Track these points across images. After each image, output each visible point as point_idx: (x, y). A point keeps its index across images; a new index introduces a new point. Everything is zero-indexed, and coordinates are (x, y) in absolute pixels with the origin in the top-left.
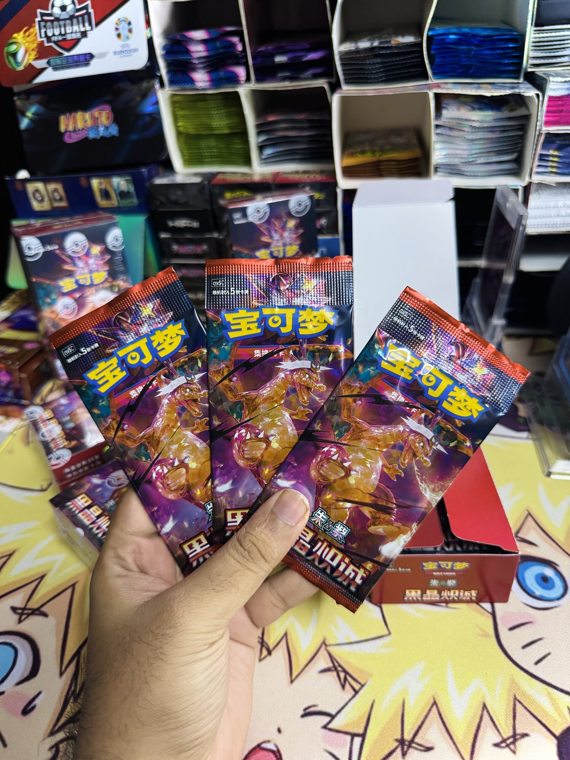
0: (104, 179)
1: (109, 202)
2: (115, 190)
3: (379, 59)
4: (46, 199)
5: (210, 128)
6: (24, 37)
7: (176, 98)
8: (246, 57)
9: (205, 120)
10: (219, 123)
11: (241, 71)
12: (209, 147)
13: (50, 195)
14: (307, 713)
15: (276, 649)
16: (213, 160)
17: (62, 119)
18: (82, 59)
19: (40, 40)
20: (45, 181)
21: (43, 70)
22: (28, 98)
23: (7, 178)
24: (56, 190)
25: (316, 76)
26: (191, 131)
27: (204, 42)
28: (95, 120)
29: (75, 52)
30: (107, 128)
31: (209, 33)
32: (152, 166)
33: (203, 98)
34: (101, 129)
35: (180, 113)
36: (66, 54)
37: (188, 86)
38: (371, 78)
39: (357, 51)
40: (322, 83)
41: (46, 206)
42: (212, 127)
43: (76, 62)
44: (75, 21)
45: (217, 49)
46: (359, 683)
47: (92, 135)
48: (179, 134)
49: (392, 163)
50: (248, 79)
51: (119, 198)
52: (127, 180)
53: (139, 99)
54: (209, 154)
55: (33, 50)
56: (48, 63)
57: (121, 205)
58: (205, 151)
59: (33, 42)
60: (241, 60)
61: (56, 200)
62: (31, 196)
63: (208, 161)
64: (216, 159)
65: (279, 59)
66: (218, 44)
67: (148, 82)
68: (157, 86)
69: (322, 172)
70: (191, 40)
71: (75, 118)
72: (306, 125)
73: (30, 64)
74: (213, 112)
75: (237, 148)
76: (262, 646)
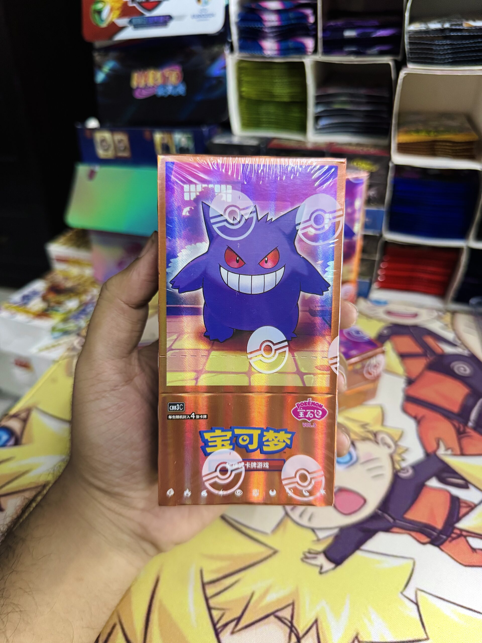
0: (166, 134)
2: (175, 146)
3: (448, 41)
4: (112, 148)
5: (272, 95)
7: (244, 65)
8: (316, 30)
11: (309, 43)
12: (268, 114)
13: (116, 144)
15: (306, 637)
16: (270, 125)
18: (160, 20)
21: (124, 28)
22: (106, 55)
23: (78, 126)
25: (382, 53)
26: (253, 96)
27: (277, 12)
28: (165, 79)
29: (155, 13)
31: (284, 4)
32: (213, 126)
33: (269, 66)
34: (170, 88)
35: (245, 79)
36: (147, 14)
37: (257, 54)
38: (437, 59)
39: (427, 32)
40: (387, 60)
41: (110, 155)
42: (274, 95)
43: (155, 23)
45: (289, 19)
47: (160, 92)
48: (241, 98)
49: (448, 144)
50: (315, 51)
52: (188, 138)
53: (208, 62)
54: (267, 120)
55: (117, 9)
56: (130, 22)
58: (263, 116)
59: (119, 2)
60: (311, 32)
61: (120, 150)
62: (98, 144)
63: (265, 127)
64: (273, 126)
65: (349, 34)
66: (291, 15)
67: (219, 48)
68: (227, 51)
69: (375, 146)
70: (267, 10)
72: (364, 100)
73: (113, 22)
74: (277, 81)
75: (294, 117)
76: (291, 631)
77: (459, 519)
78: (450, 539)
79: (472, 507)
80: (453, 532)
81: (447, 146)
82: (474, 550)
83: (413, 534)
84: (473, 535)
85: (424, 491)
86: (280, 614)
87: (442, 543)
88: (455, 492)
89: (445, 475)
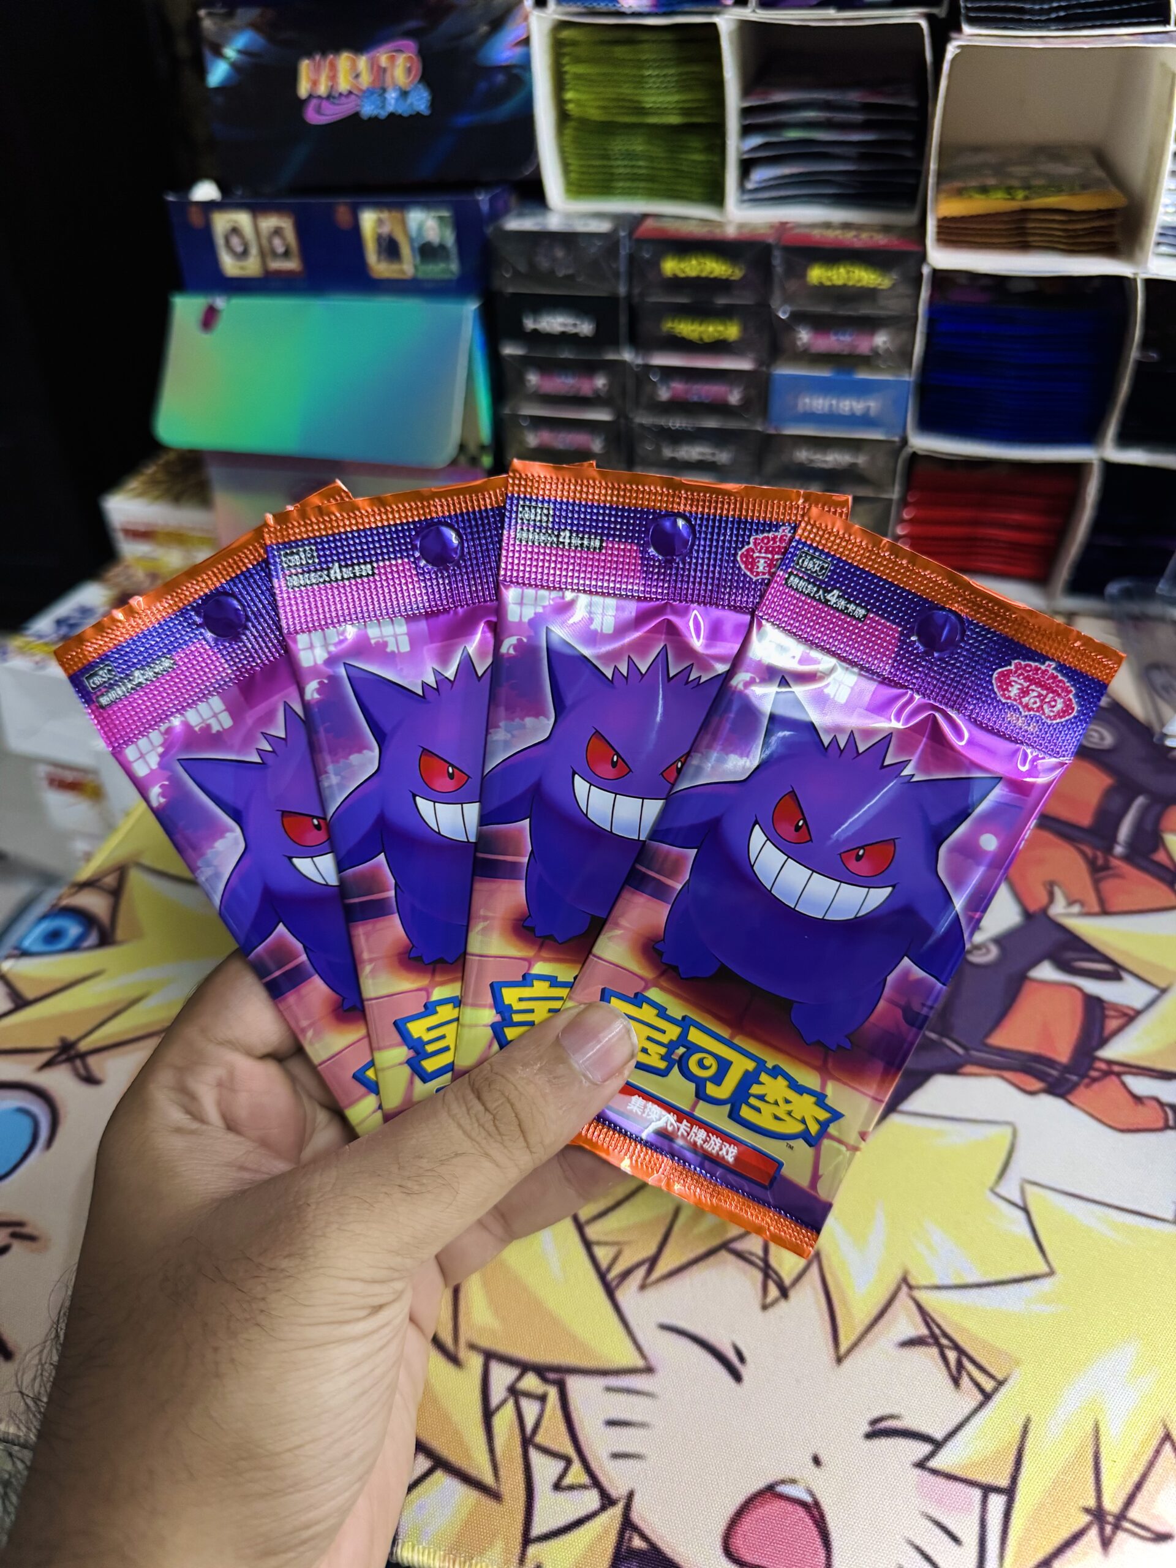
0: (390, 211)
1: (395, 267)
2: (411, 240)
4: (254, 251)
5: (639, 109)
7: (565, 34)
9: (627, 90)
10: (661, 99)
12: (631, 156)
13: (264, 242)
14: (879, 1430)
15: (798, 1286)
16: (635, 184)
17: (305, 67)
20: (256, 209)
22: (230, 15)
23: (171, 198)
24: (278, 232)
26: (594, 114)
28: (380, 72)
30: (404, 94)
32: (498, 191)
34: (392, 95)
37: (603, 4)
41: (252, 267)
42: (643, 108)
46: (991, 1376)
47: (368, 110)
49: (1058, 217)
51: (418, 259)
52: (441, 218)
54: (628, 170)
57: (420, 275)
58: (619, 163)
61: (275, 255)
62: (220, 241)
63: (623, 188)
64: (642, 185)
68: (530, 2)
71: (333, 67)
75: (694, 161)
76: (767, 1277)
77: (1103, 1042)
78: (1086, 1081)
79: (1130, 1016)
80: (1092, 1068)
81: (1054, 221)
82: (1138, 1099)
83: (1008, 1075)
84: (1134, 1070)
85: (1027, 988)
86: (738, 1246)
87: (1071, 1091)
88: (1093, 987)
89: (1069, 955)
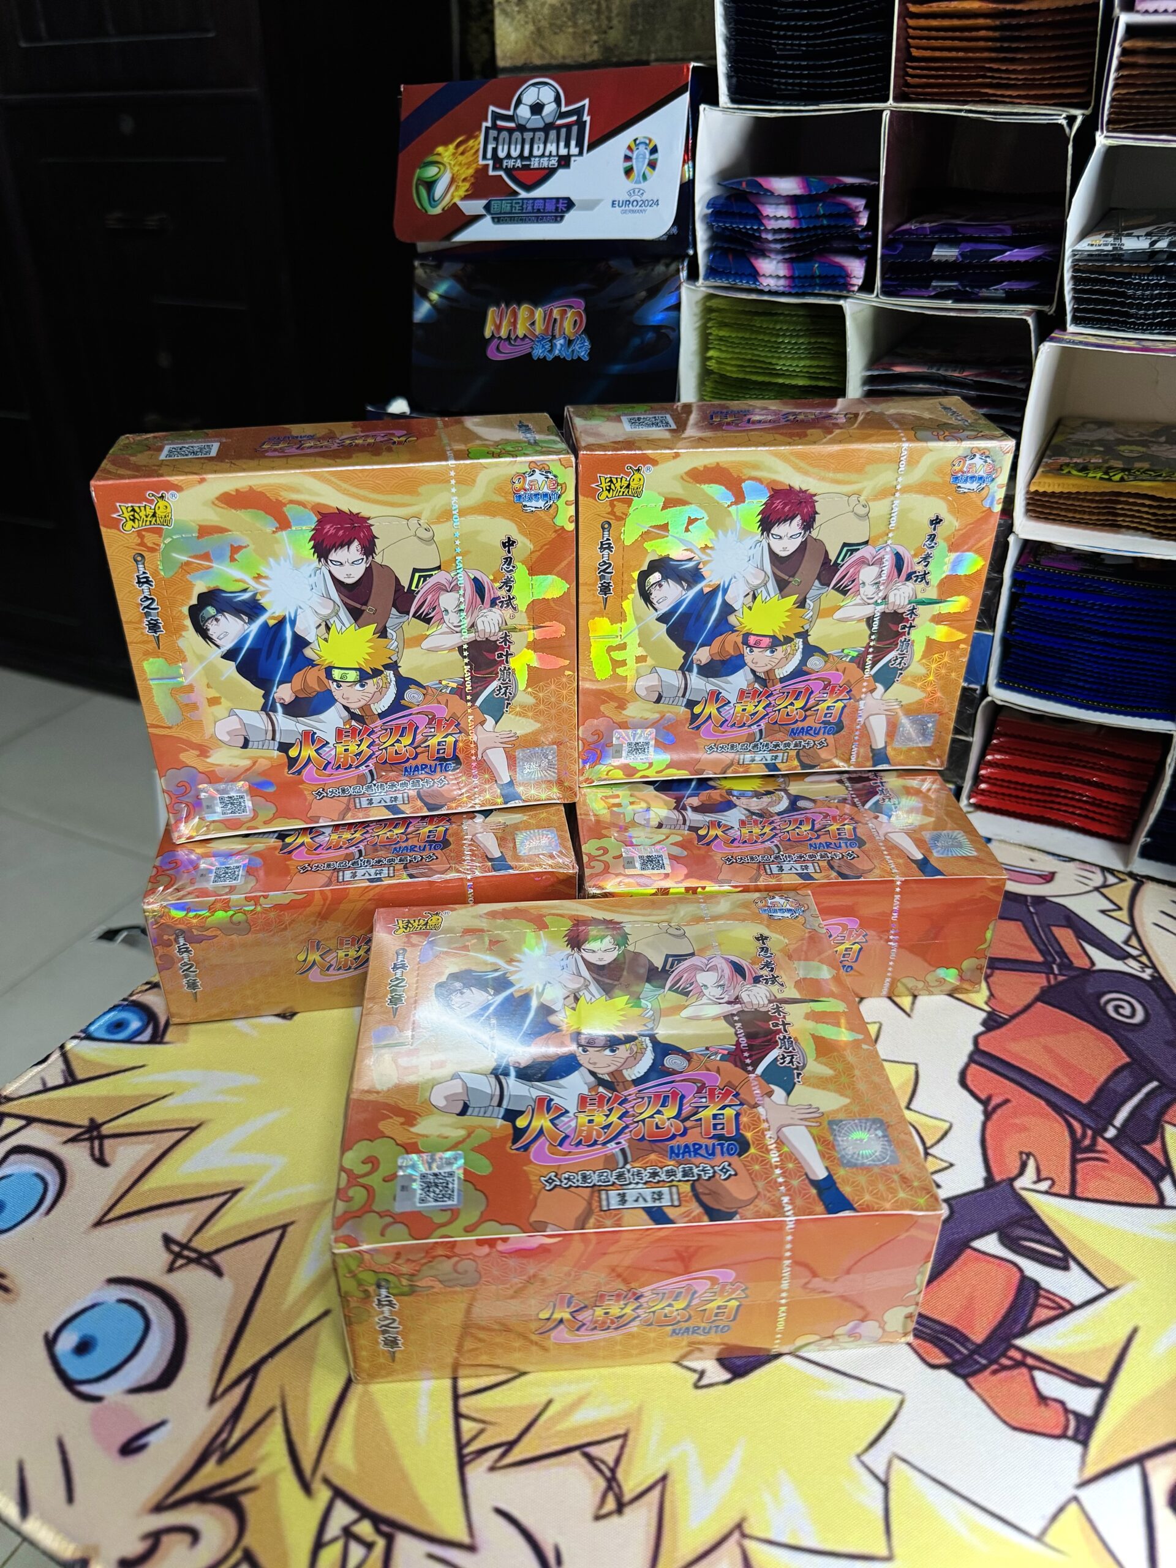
3: (1161, 278)
6: (454, 154)
7: (713, 303)
8: (873, 240)
9: (762, 353)
10: (791, 363)
11: (855, 267)
15: (636, 1505)
18: (550, 207)
19: (481, 162)
21: (476, 218)
22: (438, 267)
25: (1012, 298)
26: (732, 372)
27: (793, 200)
28: (551, 322)
29: (539, 192)
30: (570, 342)
31: (807, 185)
33: (769, 310)
34: (559, 342)
35: (715, 331)
36: (523, 194)
37: (744, 283)
39: (1117, 256)
40: (1023, 312)
42: (773, 370)
43: (539, 211)
44: (553, 134)
45: (816, 217)
47: (538, 352)
48: (705, 372)
50: (867, 286)
53: (643, 295)
55: (464, 180)
56: (487, 207)
59: (469, 165)
60: (861, 246)
65: (942, 253)
66: (820, 208)
67: (667, 265)
68: (684, 274)
70: (769, 195)
71: (515, 315)
73: (455, 204)
74: (782, 339)
76: (609, 1488)
77: (1025, 1331)
78: (995, 1367)
79: (1064, 1309)
80: (1004, 1354)
82: (1043, 1399)
83: (916, 1343)
84: (1048, 1368)
85: (966, 1256)
86: (593, 1451)
87: (974, 1373)
